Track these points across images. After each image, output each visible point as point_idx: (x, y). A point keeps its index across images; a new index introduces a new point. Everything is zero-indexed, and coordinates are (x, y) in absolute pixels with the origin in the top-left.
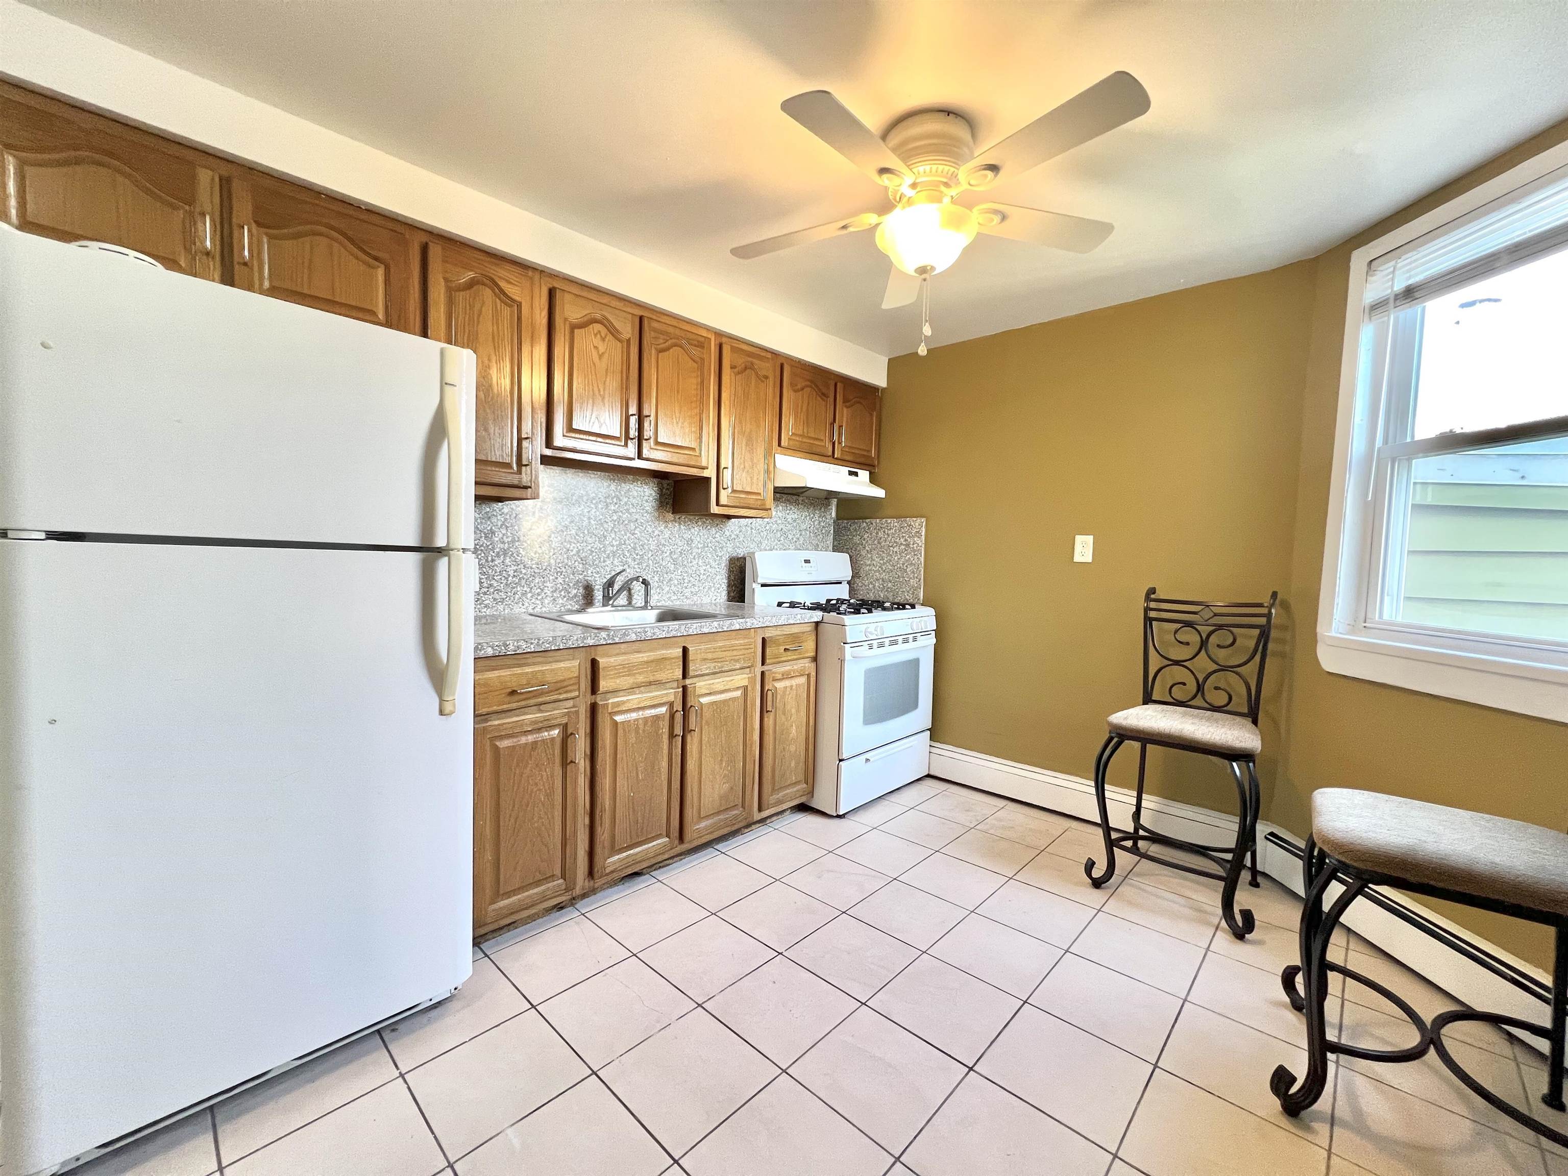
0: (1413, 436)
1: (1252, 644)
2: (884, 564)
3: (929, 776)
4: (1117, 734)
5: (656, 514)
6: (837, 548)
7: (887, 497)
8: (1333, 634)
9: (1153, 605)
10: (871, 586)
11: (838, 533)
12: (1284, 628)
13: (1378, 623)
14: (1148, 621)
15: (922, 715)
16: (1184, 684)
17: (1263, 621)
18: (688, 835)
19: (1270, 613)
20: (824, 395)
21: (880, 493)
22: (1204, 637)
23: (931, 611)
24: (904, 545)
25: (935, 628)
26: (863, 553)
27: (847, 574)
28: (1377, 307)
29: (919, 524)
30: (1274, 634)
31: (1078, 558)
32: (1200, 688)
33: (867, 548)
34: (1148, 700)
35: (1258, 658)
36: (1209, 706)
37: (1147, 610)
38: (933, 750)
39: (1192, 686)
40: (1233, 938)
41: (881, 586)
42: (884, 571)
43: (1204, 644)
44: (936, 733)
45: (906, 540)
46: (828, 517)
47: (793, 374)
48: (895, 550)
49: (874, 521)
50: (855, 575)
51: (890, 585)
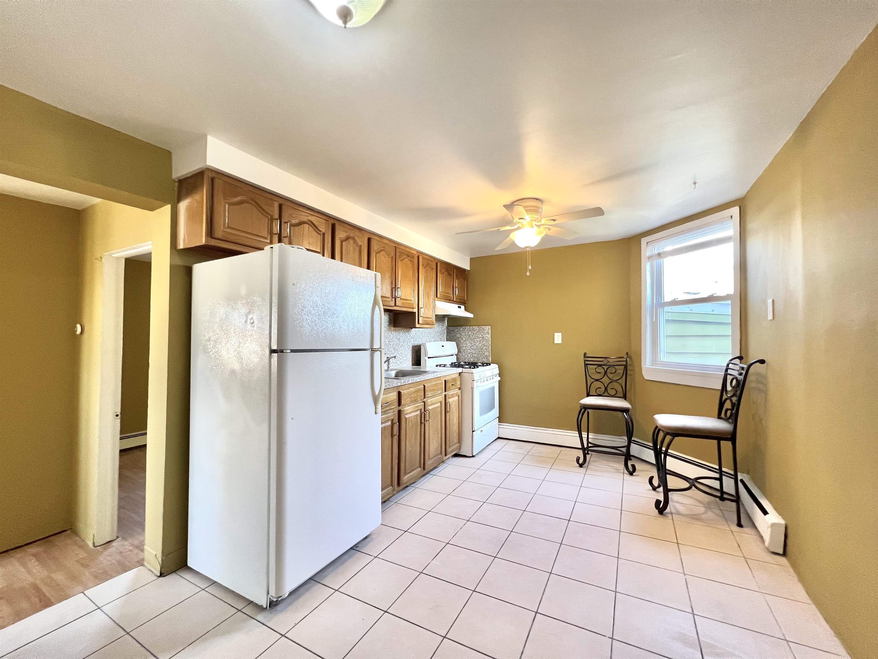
0: (664, 301)
1: (622, 371)
2: (472, 346)
3: (499, 438)
4: (584, 407)
5: (388, 328)
6: (449, 339)
7: (475, 317)
8: (647, 366)
9: (586, 359)
10: (466, 356)
11: (448, 333)
12: (630, 365)
13: (660, 362)
14: (586, 365)
15: (495, 412)
16: (600, 388)
17: (624, 363)
18: (426, 467)
19: (627, 360)
20: (450, 275)
21: (471, 315)
22: (606, 370)
23: (496, 366)
24: (481, 338)
25: (498, 373)
26: (462, 341)
27: (456, 351)
28: (649, 258)
29: (488, 328)
30: (629, 368)
31: (556, 342)
32: (606, 389)
33: (464, 339)
34: (588, 395)
35: (624, 376)
36: (610, 396)
37: (585, 361)
38: (500, 426)
39: (603, 389)
40: (630, 475)
41: (471, 356)
42: (472, 349)
43: (606, 373)
44: (501, 419)
45: (482, 335)
46: (445, 325)
47: (441, 267)
48: (477, 340)
49: (466, 327)
50: (459, 351)
51: (475, 355)
